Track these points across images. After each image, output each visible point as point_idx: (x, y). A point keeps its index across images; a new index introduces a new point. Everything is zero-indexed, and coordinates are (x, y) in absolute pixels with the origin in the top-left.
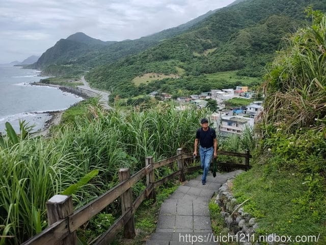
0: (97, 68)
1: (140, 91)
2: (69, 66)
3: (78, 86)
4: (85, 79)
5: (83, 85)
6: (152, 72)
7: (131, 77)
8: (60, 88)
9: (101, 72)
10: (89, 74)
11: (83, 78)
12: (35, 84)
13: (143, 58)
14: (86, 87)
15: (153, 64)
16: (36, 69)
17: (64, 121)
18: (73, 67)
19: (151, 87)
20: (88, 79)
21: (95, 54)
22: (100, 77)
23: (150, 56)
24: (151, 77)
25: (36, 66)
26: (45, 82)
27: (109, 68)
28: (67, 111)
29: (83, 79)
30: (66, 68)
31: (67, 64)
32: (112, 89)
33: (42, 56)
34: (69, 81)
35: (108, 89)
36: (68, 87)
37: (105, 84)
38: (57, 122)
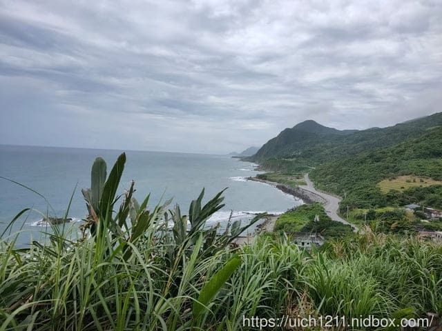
0: (328, 164)
1: (388, 200)
2: (291, 160)
3: (300, 186)
4: (310, 177)
5: (306, 184)
6: (411, 173)
7: (376, 180)
8: (277, 187)
9: (331, 170)
10: (315, 171)
11: (306, 176)
12: (250, 179)
13: (397, 153)
14: (309, 187)
15: (413, 163)
16: (254, 162)
17: (279, 228)
18: (296, 161)
19: (407, 197)
20: (312, 178)
21: (326, 146)
22: (329, 177)
23: (409, 151)
24: (408, 181)
25: (253, 159)
26: (262, 178)
27: (344, 164)
28: (283, 216)
29: (306, 178)
30: (287, 162)
31: (290, 157)
32: (345, 194)
33: (262, 148)
34: (289, 178)
35: (338, 193)
36: (287, 186)
37: (335, 186)
38: (270, 228)
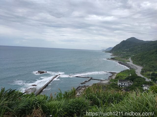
0: (139, 54)
2: (124, 52)
3: (127, 62)
4: (131, 59)
5: (130, 62)
8: (118, 62)
9: (140, 56)
10: (133, 57)
11: (130, 58)
12: (108, 59)
14: (131, 63)
17: (117, 78)
18: (126, 53)
21: (139, 47)
22: (139, 59)
25: (110, 52)
26: (113, 59)
27: (145, 54)
28: (119, 73)
29: (130, 59)
30: (123, 53)
31: (124, 51)
32: (144, 66)
34: (123, 59)
35: (141, 65)
36: (122, 62)
37: (141, 63)
38: (114, 77)
